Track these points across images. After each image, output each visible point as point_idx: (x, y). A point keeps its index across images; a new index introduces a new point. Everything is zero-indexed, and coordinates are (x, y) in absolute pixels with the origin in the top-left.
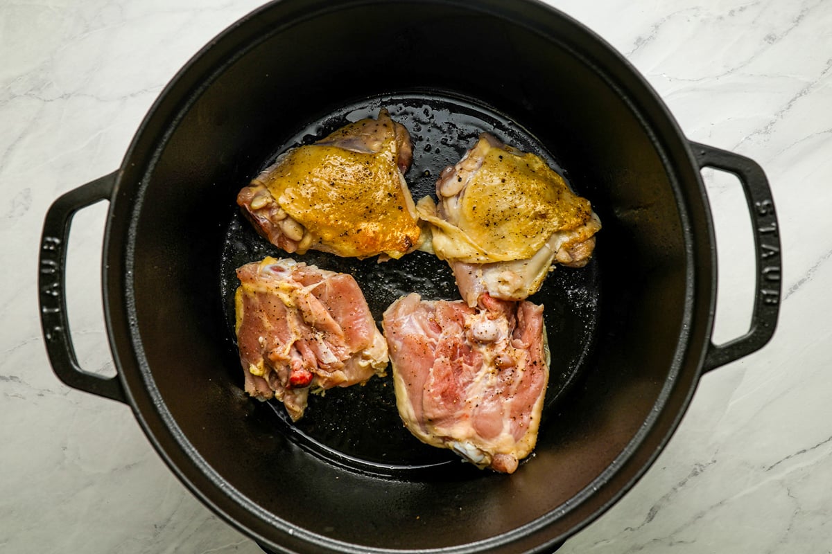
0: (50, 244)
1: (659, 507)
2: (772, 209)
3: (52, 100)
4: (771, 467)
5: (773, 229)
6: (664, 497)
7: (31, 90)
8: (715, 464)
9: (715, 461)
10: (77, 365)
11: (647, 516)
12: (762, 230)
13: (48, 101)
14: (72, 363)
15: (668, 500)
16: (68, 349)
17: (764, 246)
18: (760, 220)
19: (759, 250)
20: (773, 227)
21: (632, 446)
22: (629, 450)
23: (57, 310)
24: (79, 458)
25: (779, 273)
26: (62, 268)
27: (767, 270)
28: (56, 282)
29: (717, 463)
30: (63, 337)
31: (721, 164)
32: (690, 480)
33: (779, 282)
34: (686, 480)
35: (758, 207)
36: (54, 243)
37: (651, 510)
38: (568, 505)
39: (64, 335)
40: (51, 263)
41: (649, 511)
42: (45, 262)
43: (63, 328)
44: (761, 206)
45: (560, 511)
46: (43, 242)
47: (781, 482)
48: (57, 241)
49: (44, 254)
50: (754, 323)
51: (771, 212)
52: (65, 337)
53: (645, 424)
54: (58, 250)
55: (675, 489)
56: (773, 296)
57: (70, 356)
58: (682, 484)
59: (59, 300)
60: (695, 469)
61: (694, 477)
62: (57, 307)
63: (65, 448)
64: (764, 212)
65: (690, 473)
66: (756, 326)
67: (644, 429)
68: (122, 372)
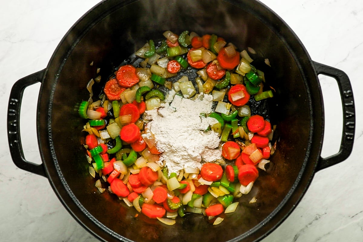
0: (13, 102)
1: (299, 235)
2: (351, 94)
3: (16, 43)
4: (353, 216)
5: (352, 104)
6: (301, 230)
7: (6, 38)
8: (326, 215)
9: (326, 213)
10: (24, 158)
11: (293, 239)
12: (346, 104)
13: (14, 43)
14: (22, 157)
15: (304, 231)
16: (20, 151)
17: (347, 112)
18: (345, 100)
19: (345, 114)
20: (352, 103)
21: (281, 205)
22: (280, 206)
23: (15, 133)
24: (28, 210)
25: (354, 125)
26: (18, 113)
27: (348, 123)
28: (15, 120)
29: (327, 214)
30: (18, 145)
31: (327, 73)
32: (314, 222)
33: (354, 129)
34: (312, 222)
35: (345, 93)
36: (15, 102)
37: (295, 236)
38: (250, 231)
39: (18, 144)
40: (14, 111)
41: (294, 237)
42: (10, 110)
43: (18, 141)
44: (346, 93)
45: (247, 234)
46: (10, 101)
47: (358, 224)
48: (16, 100)
49: (10, 106)
50: (341, 148)
51: (351, 96)
52: (19, 145)
53: (288, 194)
54: (17, 105)
55: (307, 226)
56: (351, 136)
57: (21, 154)
58: (310, 224)
59: (17, 128)
60: (317, 217)
61: (316, 221)
62: (15, 131)
63: (21, 205)
64: (347, 96)
65: (314, 218)
66: (342, 150)
67: (287, 197)
68: (45, 162)
